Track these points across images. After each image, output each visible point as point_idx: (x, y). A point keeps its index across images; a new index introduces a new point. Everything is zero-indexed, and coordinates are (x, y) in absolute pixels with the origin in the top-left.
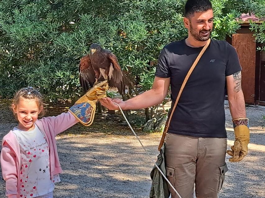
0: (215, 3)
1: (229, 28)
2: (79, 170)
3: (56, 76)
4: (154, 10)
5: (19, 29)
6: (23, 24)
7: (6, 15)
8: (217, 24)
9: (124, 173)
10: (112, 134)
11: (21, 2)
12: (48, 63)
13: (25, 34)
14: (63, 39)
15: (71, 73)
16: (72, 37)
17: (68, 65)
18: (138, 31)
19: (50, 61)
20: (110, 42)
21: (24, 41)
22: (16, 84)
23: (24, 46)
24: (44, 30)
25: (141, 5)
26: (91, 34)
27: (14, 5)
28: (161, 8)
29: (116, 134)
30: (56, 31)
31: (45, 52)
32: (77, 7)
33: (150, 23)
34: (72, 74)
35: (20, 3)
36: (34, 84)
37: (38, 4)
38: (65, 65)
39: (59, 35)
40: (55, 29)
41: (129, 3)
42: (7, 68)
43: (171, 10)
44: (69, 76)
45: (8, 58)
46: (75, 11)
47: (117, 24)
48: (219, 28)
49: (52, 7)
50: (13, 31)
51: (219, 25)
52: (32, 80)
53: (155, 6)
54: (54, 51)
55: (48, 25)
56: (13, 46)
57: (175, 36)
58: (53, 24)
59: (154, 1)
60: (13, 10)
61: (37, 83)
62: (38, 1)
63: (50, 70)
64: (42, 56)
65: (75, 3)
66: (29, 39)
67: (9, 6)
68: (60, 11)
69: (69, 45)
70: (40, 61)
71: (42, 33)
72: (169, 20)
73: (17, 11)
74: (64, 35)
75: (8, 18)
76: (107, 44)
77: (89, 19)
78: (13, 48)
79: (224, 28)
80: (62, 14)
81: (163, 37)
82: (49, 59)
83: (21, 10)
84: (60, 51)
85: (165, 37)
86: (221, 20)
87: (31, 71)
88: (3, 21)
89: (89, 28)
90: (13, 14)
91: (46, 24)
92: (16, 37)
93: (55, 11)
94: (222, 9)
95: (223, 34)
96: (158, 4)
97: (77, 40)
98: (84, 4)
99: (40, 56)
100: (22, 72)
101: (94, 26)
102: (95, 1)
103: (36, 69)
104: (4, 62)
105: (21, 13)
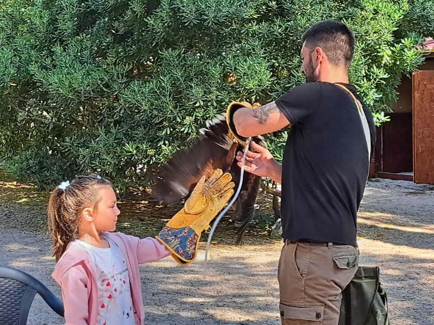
0: (381, 22)
1: (406, 63)
2: (168, 305)
3: (125, 152)
4: (282, 38)
5: (63, 76)
6: (69, 69)
7: (42, 55)
8: (386, 56)
9: (240, 308)
10: (219, 243)
11: (64, 33)
12: (111, 131)
13: (73, 85)
14: (135, 91)
15: (150, 146)
16: (149, 86)
17: (144, 132)
18: (256, 72)
19: (115, 127)
20: (210, 93)
21: (72, 96)
22: (61, 167)
23: (72, 104)
24: (103, 78)
25: (260, 31)
26: (179, 81)
27: (54, 38)
28: (291, 34)
29: (226, 244)
30: (122, 78)
31: (107, 114)
32: (156, 38)
33: (275, 60)
34: (152, 147)
36: (90, 166)
37: (93, 36)
38: (140, 132)
39: (127, 84)
40: (122, 74)
41: (239, 28)
42: (46, 141)
44: (147, 150)
45: (46, 124)
46: (153, 45)
47: (221, 64)
48: (390, 64)
49: (114, 39)
51: (388, 59)
52: (86, 160)
53: (283, 32)
54: (120, 111)
55: (109, 70)
56: (54, 104)
58: (117, 67)
59: (281, 24)
61: (94, 164)
62: (92, 31)
63: (115, 142)
64: (102, 120)
65: (152, 32)
67: (46, 41)
68: (128, 46)
69: (144, 100)
70: (99, 128)
71: (99, 82)
73: (58, 48)
74: (135, 85)
75: (45, 59)
76: (206, 97)
77: (176, 57)
78: (54, 107)
79: (398, 63)
80: (131, 51)
81: (298, 81)
82: (112, 125)
83: (66, 47)
84: (131, 111)
85: (300, 82)
86: (392, 51)
87: (85, 145)
88: (36, 65)
89: (176, 71)
90: (52, 54)
91: (107, 68)
92: (58, 90)
93: (120, 45)
94: (393, 32)
95: (396, 73)
96: (288, 27)
97: (157, 93)
98: (168, 33)
99: (98, 120)
100: (71, 147)
101: (184, 68)
102: (184, 28)
103: (92, 141)
104: (40, 131)
105: (65, 51)
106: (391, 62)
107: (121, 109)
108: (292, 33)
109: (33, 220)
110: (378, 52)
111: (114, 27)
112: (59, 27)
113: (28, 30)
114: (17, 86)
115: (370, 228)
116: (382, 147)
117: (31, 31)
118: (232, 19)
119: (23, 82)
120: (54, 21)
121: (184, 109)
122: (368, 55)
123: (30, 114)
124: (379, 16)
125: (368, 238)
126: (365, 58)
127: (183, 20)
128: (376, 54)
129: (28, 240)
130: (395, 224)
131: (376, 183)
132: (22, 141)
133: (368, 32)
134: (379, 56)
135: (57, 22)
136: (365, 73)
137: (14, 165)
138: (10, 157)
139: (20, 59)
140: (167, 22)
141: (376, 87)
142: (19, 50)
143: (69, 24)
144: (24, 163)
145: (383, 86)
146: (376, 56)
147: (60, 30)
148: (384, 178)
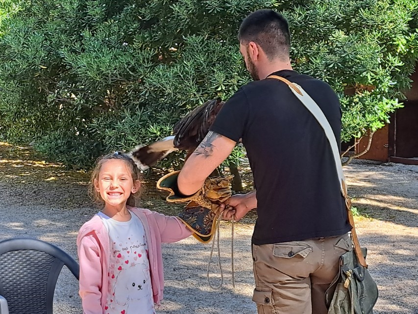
0: (397, 12)
2: (188, 280)
3: (149, 133)
4: (301, 27)
5: (91, 60)
6: (97, 53)
7: (71, 39)
8: (401, 45)
11: (93, 18)
12: (137, 113)
13: (101, 68)
14: (159, 75)
16: (173, 71)
17: (168, 115)
19: (141, 109)
20: (232, 77)
21: (100, 79)
22: (88, 147)
23: (100, 87)
24: (129, 62)
26: (202, 66)
28: (310, 23)
29: (245, 222)
30: (148, 63)
31: (133, 97)
32: (180, 24)
33: (295, 47)
35: (92, 20)
36: (116, 146)
37: (120, 22)
38: (164, 115)
39: (152, 69)
40: (147, 59)
42: (74, 123)
43: (328, 25)
44: (170, 132)
45: (74, 106)
46: (178, 31)
48: (404, 52)
49: (141, 25)
50: (82, 64)
51: (403, 47)
52: (112, 140)
53: (302, 20)
54: (145, 94)
55: (136, 54)
56: (83, 87)
57: (334, 66)
58: (143, 52)
59: (301, 12)
60: (81, 32)
61: (120, 144)
62: (120, 17)
63: (140, 124)
64: (127, 102)
65: (177, 18)
66: (107, 76)
67: (76, 26)
68: (153, 32)
69: (169, 84)
70: (125, 110)
71: (126, 66)
72: (325, 41)
73: (87, 32)
74: (160, 69)
76: (228, 82)
77: (200, 43)
78: (82, 90)
79: (413, 52)
80: (157, 36)
81: (316, 68)
82: (137, 107)
83: (95, 32)
84: (156, 94)
85: (318, 68)
86: (406, 40)
87: (111, 126)
88: (66, 49)
89: (200, 57)
90: (81, 38)
91: (133, 53)
92: (86, 73)
93: (146, 31)
94: (408, 22)
95: (410, 62)
96: (307, 16)
97: (181, 77)
98: (192, 19)
99: (125, 102)
100: (97, 127)
101: (207, 54)
102: (208, 15)
103: (118, 122)
104: (68, 113)
105: (94, 36)
106: (405, 51)
107: (146, 92)
108: (311, 21)
109: (61, 198)
110: (394, 41)
111: (141, 13)
112: (88, 12)
113: (58, 15)
114: (47, 69)
115: (382, 210)
116: (395, 133)
117: (61, 17)
118: (254, 7)
119: (53, 66)
120: (84, 6)
121: (206, 93)
122: (384, 44)
123: (59, 96)
124: (396, 6)
125: (381, 220)
126: (381, 47)
127: (207, 7)
128: (391, 42)
129: (56, 216)
130: (407, 207)
131: (389, 167)
132: (50, 121)
133: (384, 21)
134: (394, 44)
135: (86, 8)
136: (381, 61)
137: (44, 145)
138: (39, 137)
139: (51, 43)
140: (191, 9)
141: (391, 75)
142: (50, 35)
143: (98, 10)
144: (53, 143)
145: (397, 74)
146: (391, 44)
147: (89, 15)
148: (396, 163)
